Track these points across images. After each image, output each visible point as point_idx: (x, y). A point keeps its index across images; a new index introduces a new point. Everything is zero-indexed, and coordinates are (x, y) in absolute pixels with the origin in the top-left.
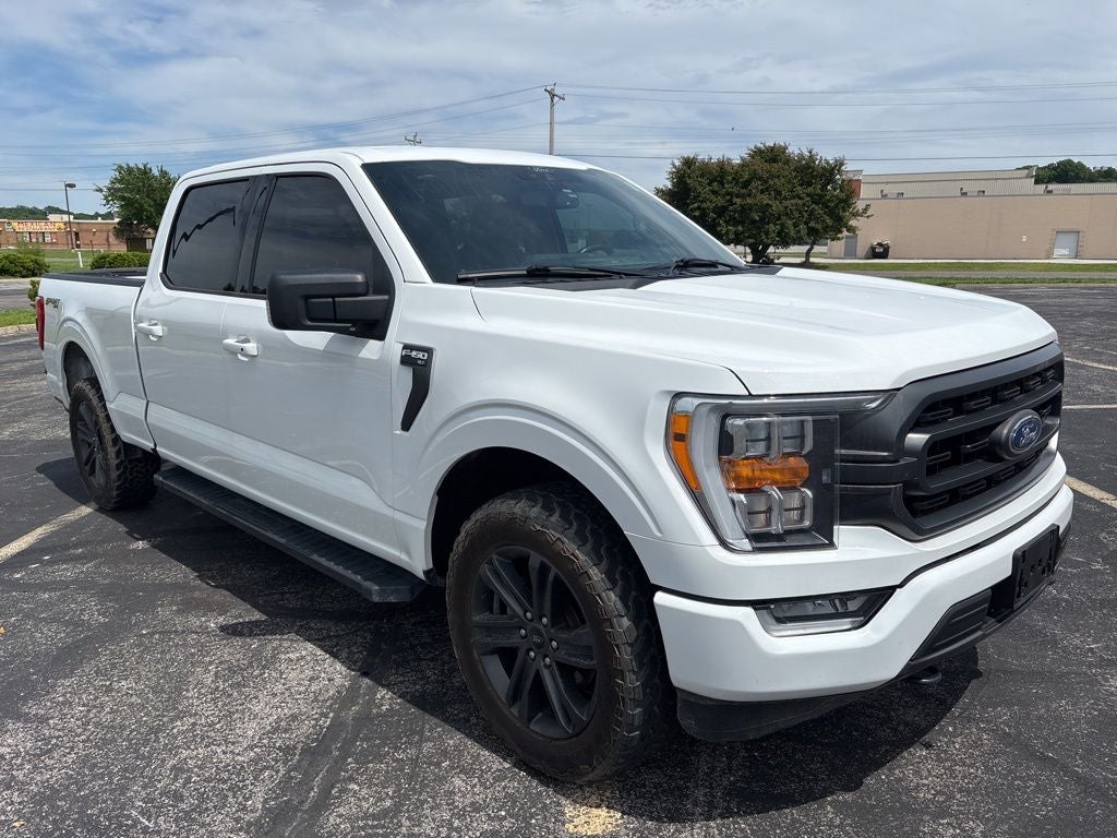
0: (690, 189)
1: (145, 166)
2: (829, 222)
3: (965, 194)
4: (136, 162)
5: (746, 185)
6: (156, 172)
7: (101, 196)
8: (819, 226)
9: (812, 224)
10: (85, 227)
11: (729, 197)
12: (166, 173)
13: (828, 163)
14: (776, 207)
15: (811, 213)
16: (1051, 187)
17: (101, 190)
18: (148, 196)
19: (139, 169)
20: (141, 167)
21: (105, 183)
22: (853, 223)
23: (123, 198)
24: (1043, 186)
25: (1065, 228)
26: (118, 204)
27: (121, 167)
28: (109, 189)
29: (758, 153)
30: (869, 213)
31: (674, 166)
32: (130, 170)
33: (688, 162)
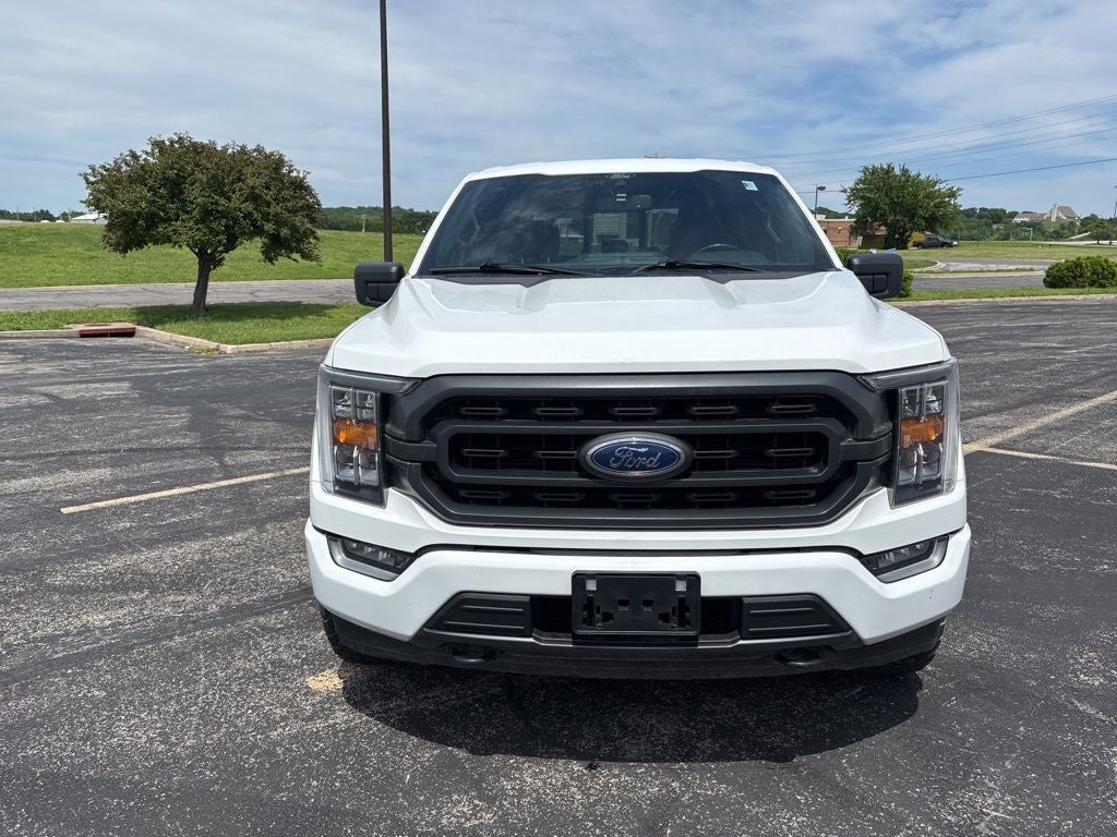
1: (889, 166)
4: (880, 162)
6: (897, 171)
7: (845, 196)
10: (832, 225)
12: (907, 171)
17: (845, 191)
18: (886, 195)
19: (882, 169)
20: (885, 167)
21: (849, 184)
23: (863, 198)
26: (859, 202)
27: (867, 168)
28: (852, 190)
32: (875, 171)
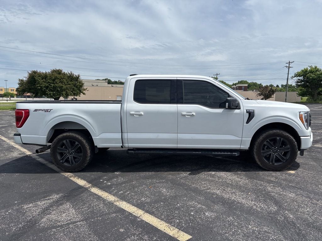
0: (36, 80)
2: (78, 92)
3: (93, 86)
5: (54, 80)
8: (76, 93)
9: (74, 92)
11: (49, 84)
13: (76, 76)
14: (64, 87)
15: (73, 89)
16: (113, 85)
22: (84, 92)
24: (111, 85)
25: (118, 95)
29: (54, 71)
30: (87, 90)
31: (29, 73)
33: (35, 72)
